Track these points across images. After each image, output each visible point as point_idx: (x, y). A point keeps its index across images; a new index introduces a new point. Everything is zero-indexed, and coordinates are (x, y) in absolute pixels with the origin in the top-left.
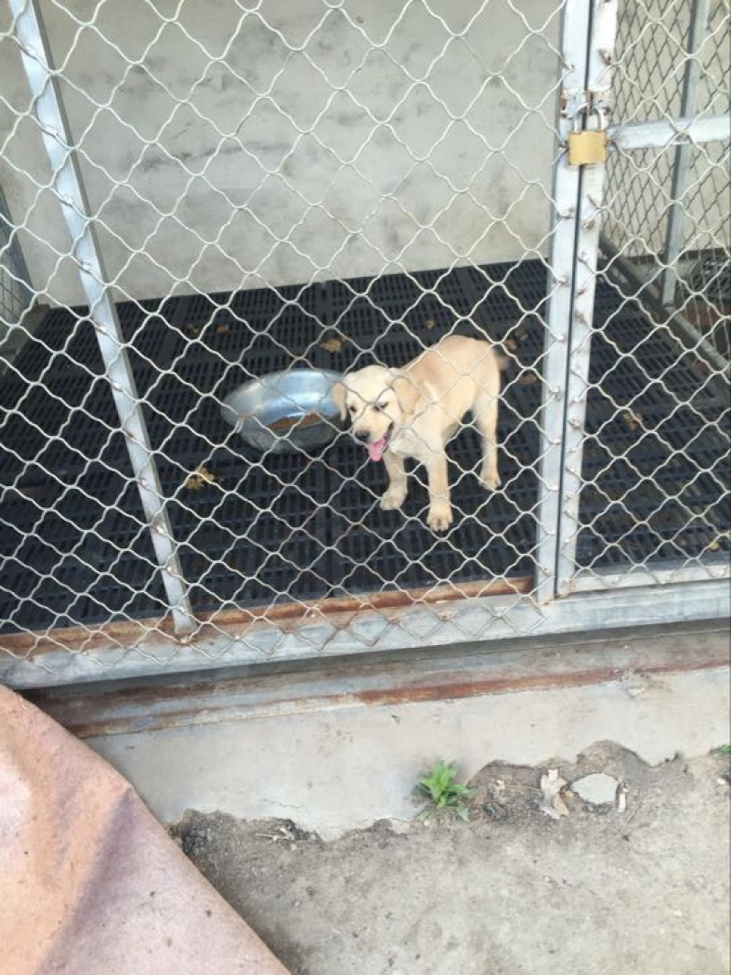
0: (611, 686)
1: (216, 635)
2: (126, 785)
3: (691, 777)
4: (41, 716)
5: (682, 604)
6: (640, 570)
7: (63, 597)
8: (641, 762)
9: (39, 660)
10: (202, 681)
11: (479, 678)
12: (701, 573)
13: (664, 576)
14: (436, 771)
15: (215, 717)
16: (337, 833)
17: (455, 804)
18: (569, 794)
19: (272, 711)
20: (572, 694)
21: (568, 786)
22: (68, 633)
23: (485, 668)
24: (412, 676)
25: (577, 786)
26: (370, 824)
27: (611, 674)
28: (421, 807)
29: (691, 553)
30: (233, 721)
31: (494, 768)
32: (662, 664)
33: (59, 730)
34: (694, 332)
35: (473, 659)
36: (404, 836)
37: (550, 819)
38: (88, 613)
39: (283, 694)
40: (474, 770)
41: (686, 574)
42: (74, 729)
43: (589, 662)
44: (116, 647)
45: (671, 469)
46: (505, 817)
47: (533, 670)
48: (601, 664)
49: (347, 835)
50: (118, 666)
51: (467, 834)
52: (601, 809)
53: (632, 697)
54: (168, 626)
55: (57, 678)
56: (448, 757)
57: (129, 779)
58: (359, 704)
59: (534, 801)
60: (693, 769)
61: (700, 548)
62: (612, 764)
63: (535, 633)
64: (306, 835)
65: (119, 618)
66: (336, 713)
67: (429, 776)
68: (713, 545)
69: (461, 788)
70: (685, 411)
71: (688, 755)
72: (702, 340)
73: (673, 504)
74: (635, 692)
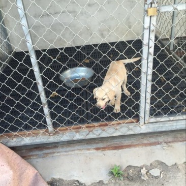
0: (159, 146)
1: (59, 133)
2: (36, 171)
3: (179, 169)
4: (15, 154)
5: (176, 125)
6: (166, 117)
7: (20, 124)
8: (166, 165)
9: (15, 139)
10: (55, 145)
11: (125, 144)
12: (181, 117)
13: (172, 118)
14: (115, 168)
15: (59, 154)
16: (90, 184)
17: (120, 176)
18: (148, 174)
19: (73, 153)
20: (149, 148)
21: (148, 172)
22: (22, 133)
23: (127, 142)
24: (108, 144)
25: (150, 172)
26: (98, 181)
27: (158, 143)
28: (111, 177)
29: (178, 113)
30: (63, 155)
31: (129, 167)
32: (171, 141)
33: (19, 157)
34: (178, 58)
35: (124, 139)
36: (107, 184)
37: (143, 180)
38: (27, 128)
39: (76, 148)
40: (124, 167)
41: (177, 118)
42: (23, 157)
43: (153, 140)
44: (34, 136)
45: (173, 92)
46: (132, 179)
47: (139, 142)
48: (156, 141)
49: (92, 184)
50: (35, 141)
51: (123, 184)
52: (157, 177)
53: (164, 149)
54: (47, 131)
55: (19, 144)
56: (118, 164)
57: (37, 170)
58: (95, 151)
59: (139, 175)
60: (179, 167)
61: (180, 111)
62: (159, 166)
63: (139, 133)
64: (82, 184)
65: (35, 129)
66: (89, 153)
67: (113, 169)
68: (184, 110)
69: (121, 172)
70: (176, 77)
71: (178, 164)
72: (180, 59)
73: (174, 100)
74: (164, 148)
